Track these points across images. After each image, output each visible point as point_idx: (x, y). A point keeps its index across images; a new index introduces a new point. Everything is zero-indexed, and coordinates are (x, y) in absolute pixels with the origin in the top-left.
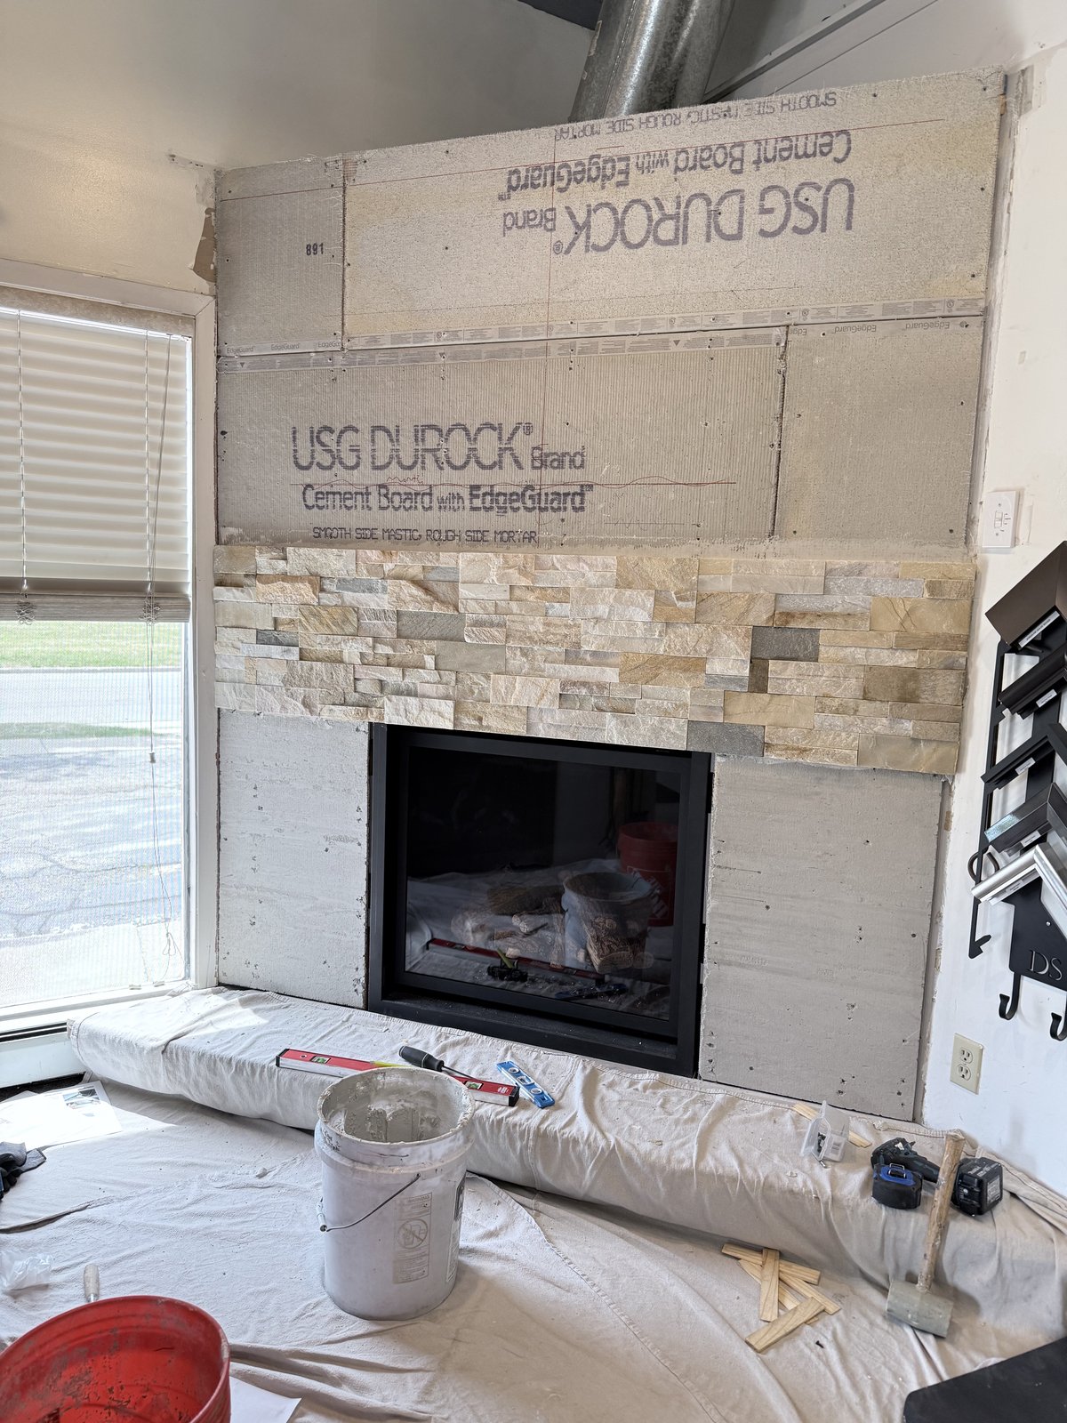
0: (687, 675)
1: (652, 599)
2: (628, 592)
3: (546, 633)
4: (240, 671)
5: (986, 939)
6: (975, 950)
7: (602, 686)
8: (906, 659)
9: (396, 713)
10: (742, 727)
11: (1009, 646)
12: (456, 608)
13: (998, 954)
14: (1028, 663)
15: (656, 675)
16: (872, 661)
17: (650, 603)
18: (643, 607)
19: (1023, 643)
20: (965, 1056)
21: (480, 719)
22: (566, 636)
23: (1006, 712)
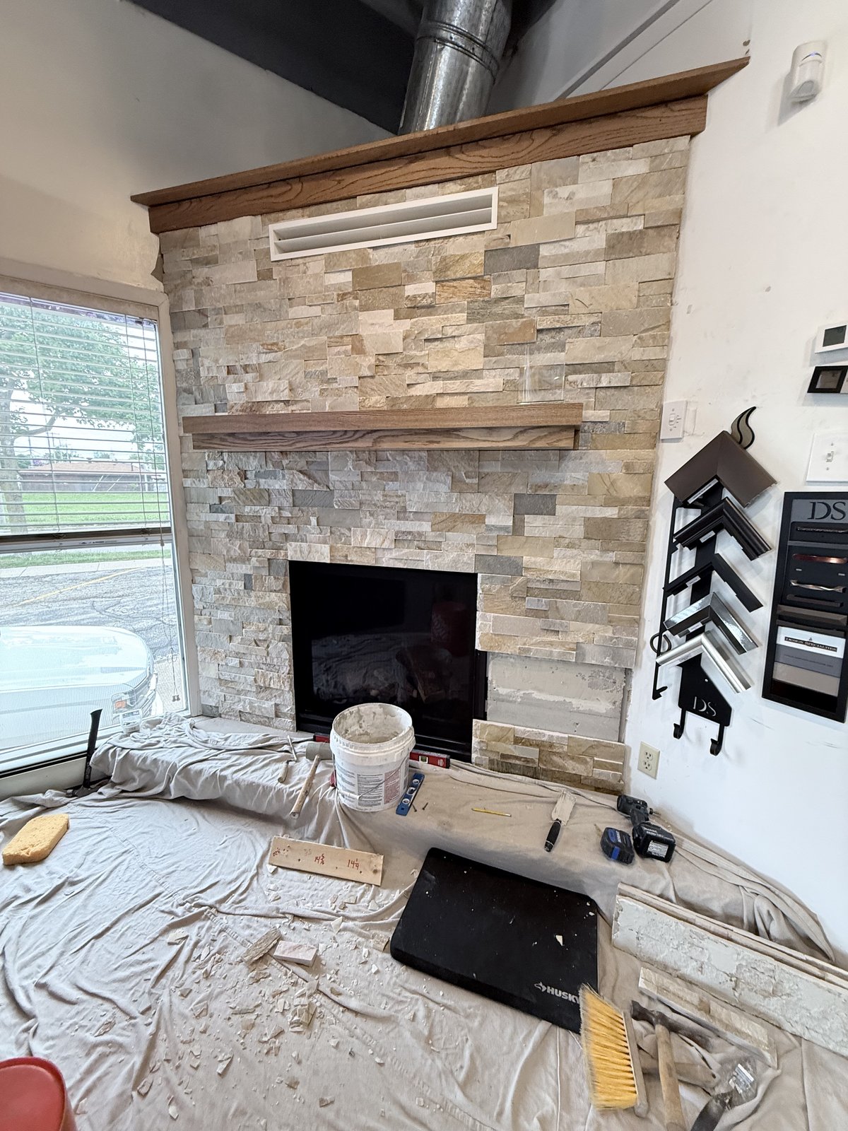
0: (474, 525)
1: (450, 478)
2: (435, 474)
3: (384, 501)
4: (202, 530)
5: (664, 688)
6: (656, 694)
7: (420, 534)
8: (611, 512)
9: (295, 552)
10: (509, 558)
11: (680, 503)
12: (328, 487)
13: (671, 697)
14: (693, 515)
15: (454, 526)
16: (588, 515)
17: (449, 480)
18: (445, 483)
19: (691, 501)
20: (648, 756)
21: (346, 556)
22: (397, 502)
23: (679, 546)
